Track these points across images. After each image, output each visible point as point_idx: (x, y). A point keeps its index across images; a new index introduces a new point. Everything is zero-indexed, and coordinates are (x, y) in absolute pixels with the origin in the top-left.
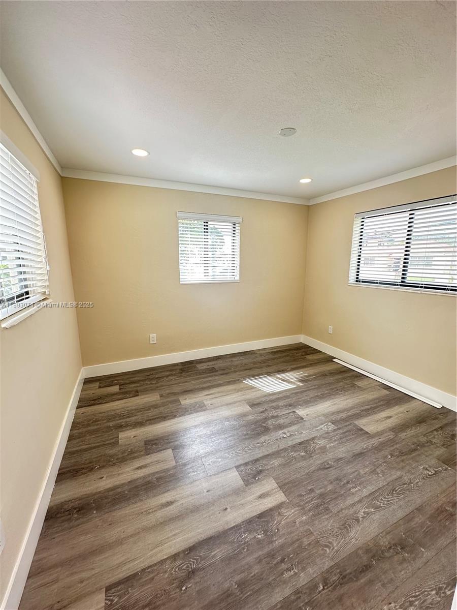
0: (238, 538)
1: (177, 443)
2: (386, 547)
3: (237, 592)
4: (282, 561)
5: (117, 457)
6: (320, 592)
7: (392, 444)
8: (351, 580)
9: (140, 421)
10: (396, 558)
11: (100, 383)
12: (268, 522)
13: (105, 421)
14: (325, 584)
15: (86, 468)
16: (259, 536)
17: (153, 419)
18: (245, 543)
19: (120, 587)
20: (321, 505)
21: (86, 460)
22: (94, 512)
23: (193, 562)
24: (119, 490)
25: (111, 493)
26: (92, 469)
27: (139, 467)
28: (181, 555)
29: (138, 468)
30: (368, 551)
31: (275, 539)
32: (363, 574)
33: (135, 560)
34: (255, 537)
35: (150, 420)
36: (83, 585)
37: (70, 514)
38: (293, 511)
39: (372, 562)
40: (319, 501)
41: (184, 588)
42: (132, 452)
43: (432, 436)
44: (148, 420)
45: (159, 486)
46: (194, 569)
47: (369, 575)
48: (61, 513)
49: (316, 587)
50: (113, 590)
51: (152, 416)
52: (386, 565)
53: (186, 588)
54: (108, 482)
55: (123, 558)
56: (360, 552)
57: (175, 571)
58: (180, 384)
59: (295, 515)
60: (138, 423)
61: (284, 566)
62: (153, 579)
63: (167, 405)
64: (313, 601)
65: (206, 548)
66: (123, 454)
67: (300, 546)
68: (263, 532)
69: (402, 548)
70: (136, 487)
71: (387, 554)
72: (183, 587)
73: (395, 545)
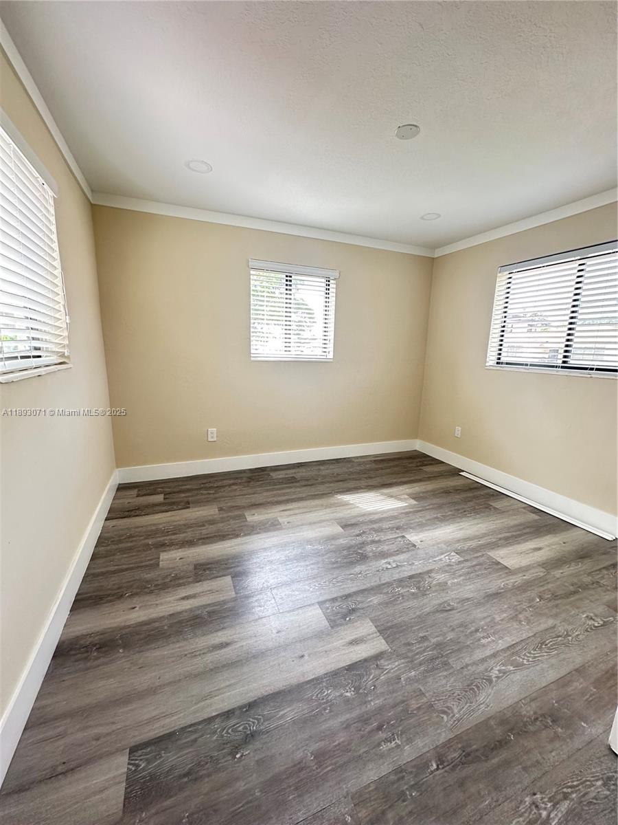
0: (317, 695)
1: (238, 569)
2: (529, 717)
3: (313, 765)
4: (380, 728)
5: (156, 583)
6: (432, 772)
7: (541, 584)
8: (477, 759)
9: (190, 539)
10: (544, 734)
11: (139, 491)
12: (361, 676)
13: (143, 538)
14: (441, 761)
15: (113, 595)
16: (348, 694)
17: (207, 538)
18: (327, 702)
19: (149, 749)
20: (438, 658)
21: (114, 585)
22: (121, 651)
23: (253, 723)
24: (157, 624)
25: (145, 628)
26: (121, 596)
27: (186, 596)
28: (237, 713)
29: (183, 598)
30: (503, 721)
31: (370, 699)
32: (495, 752)
33: (172, 715)
34: (341, 695)
35: (204, 539)
36: (99, 742)
37: (87, 652)
38: (397, 663)
39: (509, 736)
40: (435, 652)
41: (238, 756)
42: (176, 578)
43: (600, 576)
44: (201, 539)
45: (211, 622)
46: (255, 732)
47: (504, 755)
48: (75, 649)
49: (426, 765)
50: (140, 752)
51: (207, 534)
52: (529, 743)
53: (242, 756)
54: (141, 613)
55: (157, 712)
56: (492, 723)
57: (227, 733)
58: (247, 496)
59: (399, 669)
60: (187, 541)
61: (382, 735)
62: (195, 740)
63: (228, 521)
64: (423, 784)
65: (272, 704)
66: (163, 580)
67: (406, 711)
68: (353, 689)
69: (553, 721)
70: (180, 622)
71: (531, 728)
72: (237, 753)
73: (543, 715)
